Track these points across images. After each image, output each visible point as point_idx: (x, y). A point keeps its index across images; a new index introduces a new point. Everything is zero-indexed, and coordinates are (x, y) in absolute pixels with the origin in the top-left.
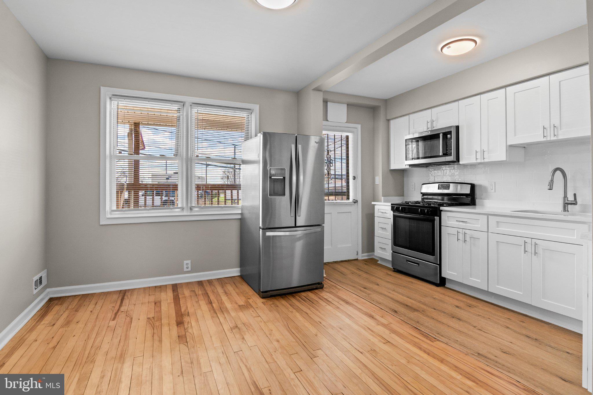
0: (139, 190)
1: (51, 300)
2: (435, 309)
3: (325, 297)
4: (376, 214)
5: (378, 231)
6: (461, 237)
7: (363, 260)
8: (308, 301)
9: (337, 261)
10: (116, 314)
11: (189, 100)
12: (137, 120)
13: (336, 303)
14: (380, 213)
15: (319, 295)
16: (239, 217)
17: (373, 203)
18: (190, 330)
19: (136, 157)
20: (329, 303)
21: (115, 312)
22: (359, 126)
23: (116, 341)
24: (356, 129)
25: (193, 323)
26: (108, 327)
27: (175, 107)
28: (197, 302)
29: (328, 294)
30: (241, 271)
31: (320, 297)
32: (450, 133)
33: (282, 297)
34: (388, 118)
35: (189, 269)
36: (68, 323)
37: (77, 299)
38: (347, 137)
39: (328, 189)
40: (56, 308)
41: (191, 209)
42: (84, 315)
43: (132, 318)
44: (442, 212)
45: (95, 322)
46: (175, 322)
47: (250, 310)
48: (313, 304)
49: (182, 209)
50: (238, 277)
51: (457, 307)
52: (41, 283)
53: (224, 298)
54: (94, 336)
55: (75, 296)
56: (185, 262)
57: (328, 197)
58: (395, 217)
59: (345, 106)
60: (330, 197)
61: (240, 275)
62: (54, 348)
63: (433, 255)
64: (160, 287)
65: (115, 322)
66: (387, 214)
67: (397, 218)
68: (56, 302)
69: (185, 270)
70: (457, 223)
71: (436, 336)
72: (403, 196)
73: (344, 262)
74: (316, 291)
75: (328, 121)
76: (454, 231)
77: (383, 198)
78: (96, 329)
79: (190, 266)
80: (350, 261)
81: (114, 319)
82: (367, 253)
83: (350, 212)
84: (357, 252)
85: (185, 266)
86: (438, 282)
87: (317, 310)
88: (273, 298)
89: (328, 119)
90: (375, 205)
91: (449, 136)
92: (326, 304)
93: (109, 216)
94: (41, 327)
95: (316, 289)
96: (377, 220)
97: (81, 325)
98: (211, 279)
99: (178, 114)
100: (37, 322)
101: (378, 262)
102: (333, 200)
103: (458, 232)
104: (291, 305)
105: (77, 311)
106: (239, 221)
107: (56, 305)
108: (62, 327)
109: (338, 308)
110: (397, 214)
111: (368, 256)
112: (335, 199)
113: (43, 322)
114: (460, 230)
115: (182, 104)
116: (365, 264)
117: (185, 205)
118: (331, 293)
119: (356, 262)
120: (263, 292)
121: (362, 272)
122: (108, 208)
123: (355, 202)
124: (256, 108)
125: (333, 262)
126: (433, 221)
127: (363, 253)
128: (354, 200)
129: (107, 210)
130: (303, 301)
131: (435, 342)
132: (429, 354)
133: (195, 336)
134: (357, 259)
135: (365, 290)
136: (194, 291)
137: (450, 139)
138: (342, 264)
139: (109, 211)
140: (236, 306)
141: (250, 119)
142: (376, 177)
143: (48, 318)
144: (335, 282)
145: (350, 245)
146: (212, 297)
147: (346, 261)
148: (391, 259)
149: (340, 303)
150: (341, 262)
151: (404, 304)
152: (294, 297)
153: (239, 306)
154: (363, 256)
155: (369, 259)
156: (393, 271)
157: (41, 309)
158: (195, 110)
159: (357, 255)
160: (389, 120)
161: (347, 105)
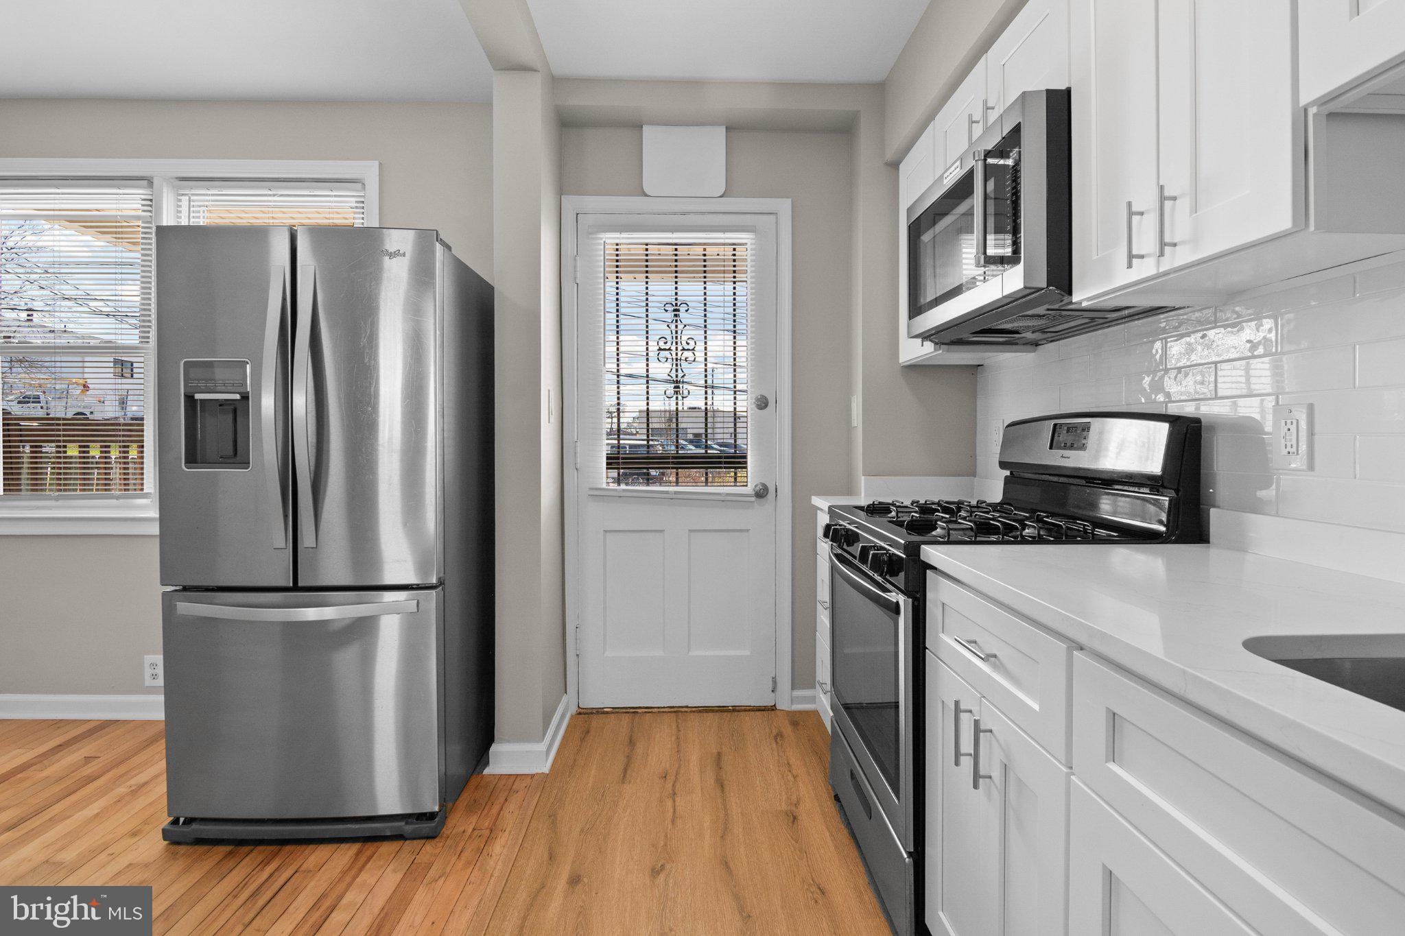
5: (821, 616)
7: (796, 712)
9: (687, 707)
22: (784, 206)
24: (771, 216)
34: (890, 155)
35: (160, 682)
39: (645, 442)
44: (929, 572)
49: (153, 498)
56: (149, 659)
59: (719, 135)
64: (65, 725)
69: (148, 682)
72: (974, 474)
73: (712, 712)
75: (646, 195)
77: (863, 477)
79: (160, 671)
80: (738, 711)
83: (747, 531)
84: (775, 681)
85: (148, 672)
89: (648, 189)
90: (818, 509)
95: (398, 837)
103: (959, 708)
120: (174, 822)
123: (761, 493)
124: (370, 171)
125: (670, 707)
127: (796, 684)
128: (762, 484)
134: (773, 708)
136: (89, 762)
142: (853, 400)
145: (747, 653)
150: (700, 712)
154: (795, 699)
156: (832, 798)
159: (773, 691)
160: (895, 165)
161: (723, 129)
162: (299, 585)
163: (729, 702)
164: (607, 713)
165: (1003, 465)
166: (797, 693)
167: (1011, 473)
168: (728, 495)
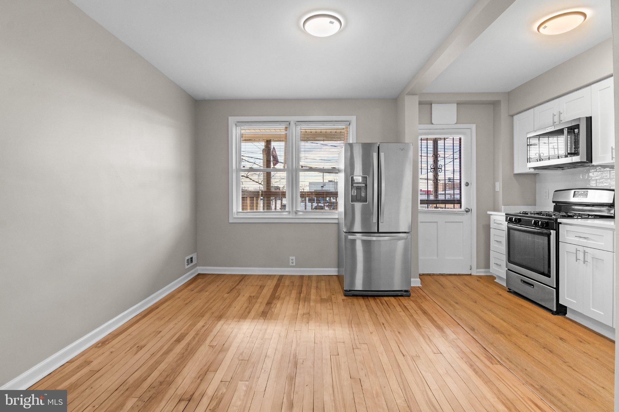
0: (270, 196)
1: (199, 275)
2: (527, 336)
3: (405, 305)
4: (492, 225)
5: (493, 245)
6: (581, 256)
7: (478, 276)
8: (386, 305)
9: (444, 274)
10: (231, 290)
11: (293, 119)
12: (269, 138)
13: (412, 311)
14: (495, 224)
15: (401, 301)
16: (336, 221)
17: (489, 213)
18: (273, 310)
19: (268, 170)
20: (404, 310)
21: (231, 289)
22: (474, 127)
23: (222, 307)
24: (469, 130)
25: (278, 305)
26: (223, 297)
27: (283, 127)
28: (290, 290)
29: (411, 303)
30: (338, 271)
31: (401, 304)
32: (577, 126)
33: (363, 298)
34: (512, 113)
35: (294, 264)
36: (200, 291)
37: (214, 276)
38: (460, 139)
40: (199, 280)
41: (296, 213)
42: (213, 288)
43: (239, 295)
44: (560, 225)
45: (217, 293)
46: (266, 302)
47: (327, 303)
48: (389, 308)
49: (289, 212)
50: (336, 276)
51: (561, 339)
52: (192, 261)
53: (313, 291)
54: (211, 301)
55: (213, 274)
56: (291, 258)
57: (445, 205)
58: (509, 229)
59: (455, 106)
60: (447, 205)
61: (337, 275)
62: (187, 304)
63: (549, 276)
64: (271, 276)
65: (228, 295)
66: (503, 225)
67: (511, 231)
68: (201, 276)
69: (291, 264)
70: (577, 239)
71: (501, 359)
72: (535, 205)
73: (453, 275)
74: (400, 298)
75: (433, 124)
76: (572, 249)
77: (503, 206)
78: (215, 297)
79: (294, 261)
80: (461, 275)
81: (228, 293)
82: (484, 269)
83: (462, 222)
84: (471, 266)
85: (291, 261)
86: (555, 310)
87: (389, 314)
88: (355, 297)
89: (433, 122)
90: (492, 215)
91: (576, 131)
92: (401, 310)
93: (236, 216)
94: (185, 290)
95: (402, 296)
96: (492, 231)
97: (207, 293)
98: (312, 275)
99: (286, 132)
100: (185, 287)
101: (495, 280)
102: (451, 208)
103: (577, 250)
104: (366, 306)
105: (210, 284)
106: (337, 225)
107: (201, 278)
108: (197, 292)
109: (412, 316)
110: (511, 225)
111: (485, 272)
112: (444, 207)
113: (188, 288)
114: (580, 248)
115: (288, 123)
116: (478, 280)
117: (291, 210)
118: (415, 302)
119: (467, 278)
120: (346, 291)
121: (467, 288)
122: (235, 210)
123: (468, 211)
124: (353, 119)
125: (440, 274)
126: (549, 235)
127: (478, 268)
128: (467, 208)
129: (234, 212)
130: (380, 304)
131: (495, 365)
132: (476, 373)
133: (274, 314)
134: (471, 275)
135: (456, 305)
136: (293, 282)
137: (577, 134)
138: (449, 277)
139: (236, 212)
140: (319, 298)
141: (349, 130)
142: (496, 183)
143: (192, 286)
144: (428, 293)
145: (462, 258)
146: (304, 289)
147: (455, 275)
148: (506, 278)
149: (417, 312)
150: (449, 275)
151: (490, 324)
152: (375, 299)
153: (321, 299)
154: (477, 272)
155: (487, 276)
156: (508, 291)
157: (191, 280)
158: (299, 128)
159: (470, 270)
160: (512, 116)
161: (456, 104)
162: (379, 231)
163: (457, 273)
164: (422, 275)
165: (553, 202)
166: (478, 270)
167: (556, 204)
168: (458, 211)
